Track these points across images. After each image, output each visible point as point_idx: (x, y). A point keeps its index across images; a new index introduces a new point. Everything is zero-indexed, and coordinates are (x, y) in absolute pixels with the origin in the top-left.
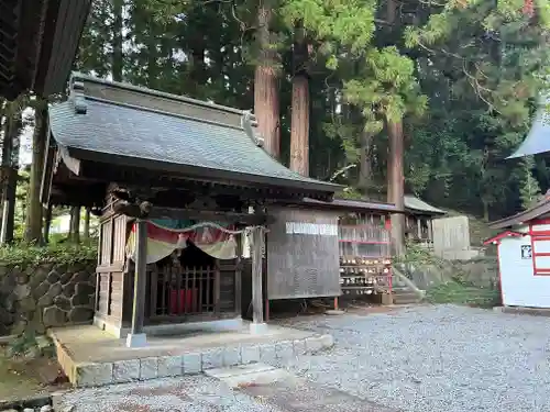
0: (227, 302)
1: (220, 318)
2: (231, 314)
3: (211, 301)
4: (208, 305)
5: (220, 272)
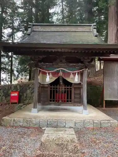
5: (74, 88)
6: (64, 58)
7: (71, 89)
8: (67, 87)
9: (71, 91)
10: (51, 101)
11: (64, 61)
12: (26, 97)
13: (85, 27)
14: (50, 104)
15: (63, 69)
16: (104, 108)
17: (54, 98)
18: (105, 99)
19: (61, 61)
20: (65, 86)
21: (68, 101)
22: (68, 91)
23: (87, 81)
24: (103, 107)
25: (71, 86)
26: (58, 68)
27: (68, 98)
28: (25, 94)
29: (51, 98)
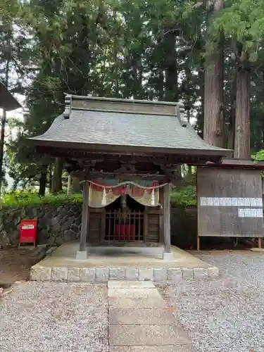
0: (154, 236)
1: (148, 246)
2: (156, 244)
3: (142, 234)
4: (139, 236)
5: (149, 215)
6: (133, 164)
7: (142, 216)
8: (135, 213)
9: (142, 221)
10: (106, 238)
11: (133, 169)
12: (49, 232)
13: (165, 106)
14: (106, 245)
15: (132, 183)
16: (199, 251)
17: (112, 233)
18: (200, 235)
19: (128, 169)
20: (132, 211)
21: (137, 239)
22: (137, 220)
23: (171, 202)
24: (196, 248)
25: (142, 211)
26: (124, 181)
27: (137, 233)
28: (48, 227)
29: (107, 233)
